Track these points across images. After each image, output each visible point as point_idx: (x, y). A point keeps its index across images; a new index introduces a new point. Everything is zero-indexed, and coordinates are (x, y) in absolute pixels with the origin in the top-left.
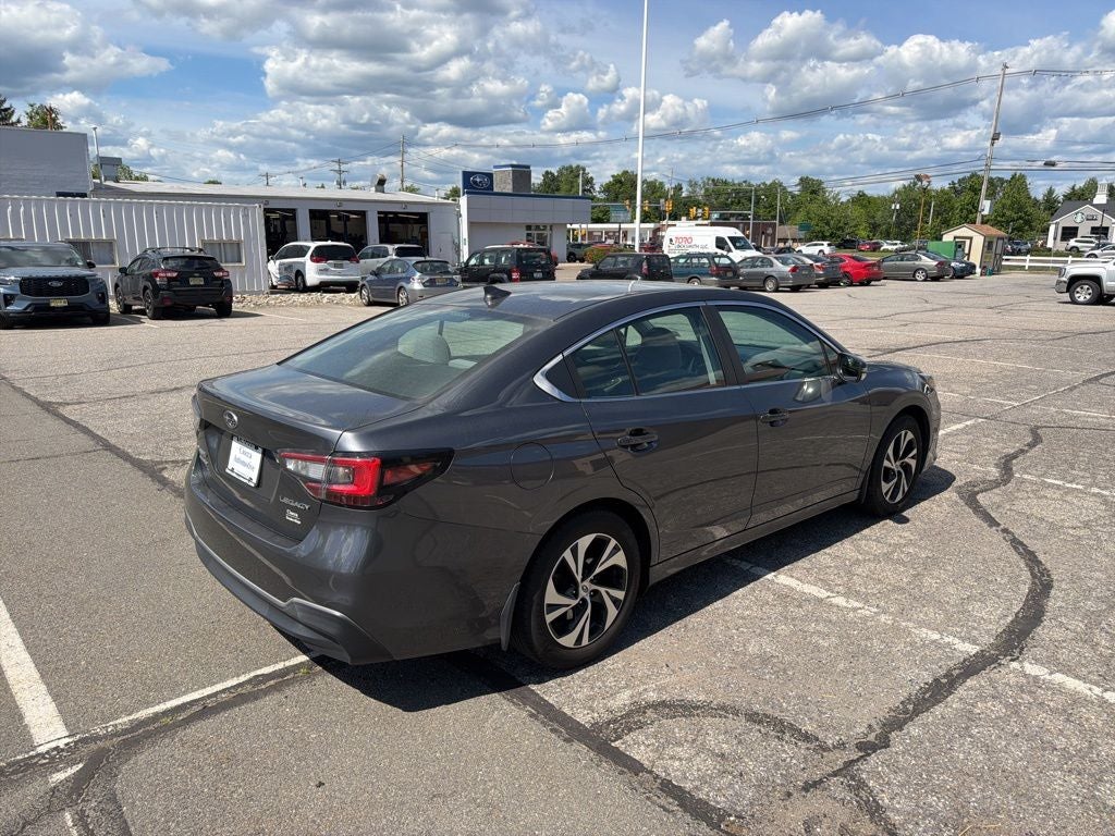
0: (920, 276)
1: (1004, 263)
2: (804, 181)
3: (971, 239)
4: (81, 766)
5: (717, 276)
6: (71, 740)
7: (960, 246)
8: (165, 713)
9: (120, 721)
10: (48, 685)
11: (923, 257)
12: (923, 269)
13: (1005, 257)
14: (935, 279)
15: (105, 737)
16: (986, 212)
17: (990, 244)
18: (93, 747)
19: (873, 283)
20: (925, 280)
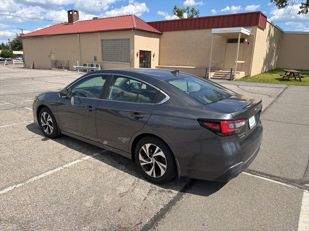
4: (306, 185)
6: (304, 190)
8: (280, 181)
9: (290, 186)
10: (300, 207)
15: (296, 186)
18: (300, 186)
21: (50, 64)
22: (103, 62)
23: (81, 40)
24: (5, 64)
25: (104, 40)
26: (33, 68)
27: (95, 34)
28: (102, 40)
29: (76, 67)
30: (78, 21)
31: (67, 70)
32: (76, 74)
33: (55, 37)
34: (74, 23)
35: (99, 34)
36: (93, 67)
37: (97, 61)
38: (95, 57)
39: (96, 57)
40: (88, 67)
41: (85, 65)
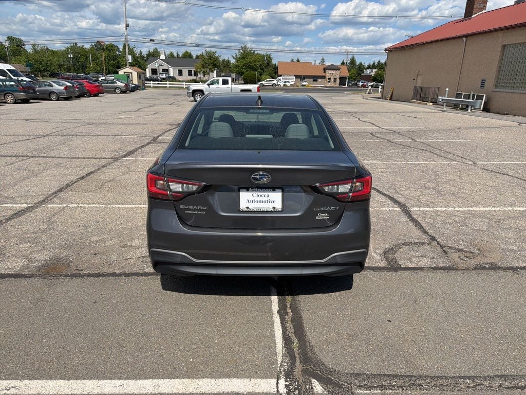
0: (118, 91)
1: (146, 85)
2: (10, 39)
3: (131, 73)
4: (314, 380)
5: (24, 92)
7: (128, 77)
11: (117, 82)
12: (118, 88)
13: (146, 82)
14: (125, 92)
16: (130, 61)
17: (140, 75)
19: (100, 95)
20: (120, 93)
21: (411, 92)
22: (497, 90)
23: (466, 48)
24: (368, 92)
25: (508, 45)
26: (391, 99)
27: (495, 34)
28: (504, 46)
29: (443, 99)
30: (484, 11)
31: (431, 104)
32: (434, 111)
33: (429, 46)
34: (473, 16)
35: (500, 34)
36: (469, 99)
37: (485, 88)
38: (483, 80)
39: (485, 80)
40: (462, 99)
41: (458, 96)
